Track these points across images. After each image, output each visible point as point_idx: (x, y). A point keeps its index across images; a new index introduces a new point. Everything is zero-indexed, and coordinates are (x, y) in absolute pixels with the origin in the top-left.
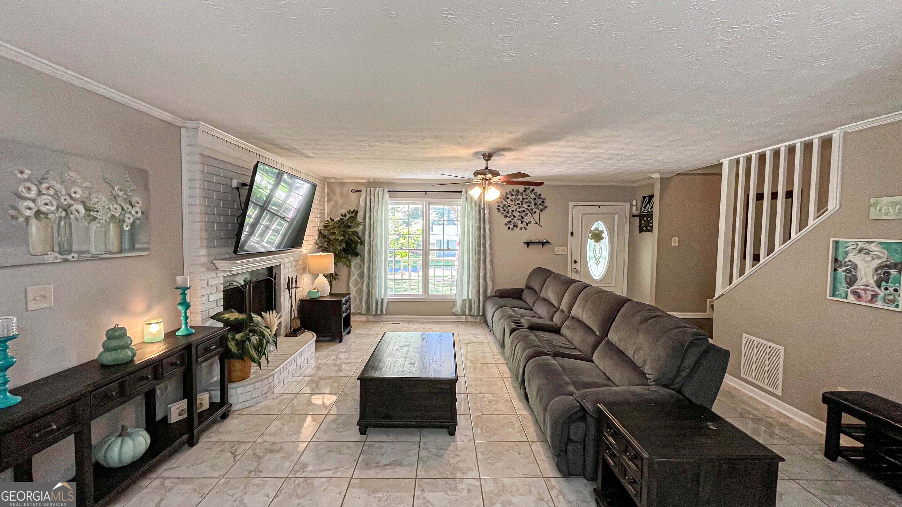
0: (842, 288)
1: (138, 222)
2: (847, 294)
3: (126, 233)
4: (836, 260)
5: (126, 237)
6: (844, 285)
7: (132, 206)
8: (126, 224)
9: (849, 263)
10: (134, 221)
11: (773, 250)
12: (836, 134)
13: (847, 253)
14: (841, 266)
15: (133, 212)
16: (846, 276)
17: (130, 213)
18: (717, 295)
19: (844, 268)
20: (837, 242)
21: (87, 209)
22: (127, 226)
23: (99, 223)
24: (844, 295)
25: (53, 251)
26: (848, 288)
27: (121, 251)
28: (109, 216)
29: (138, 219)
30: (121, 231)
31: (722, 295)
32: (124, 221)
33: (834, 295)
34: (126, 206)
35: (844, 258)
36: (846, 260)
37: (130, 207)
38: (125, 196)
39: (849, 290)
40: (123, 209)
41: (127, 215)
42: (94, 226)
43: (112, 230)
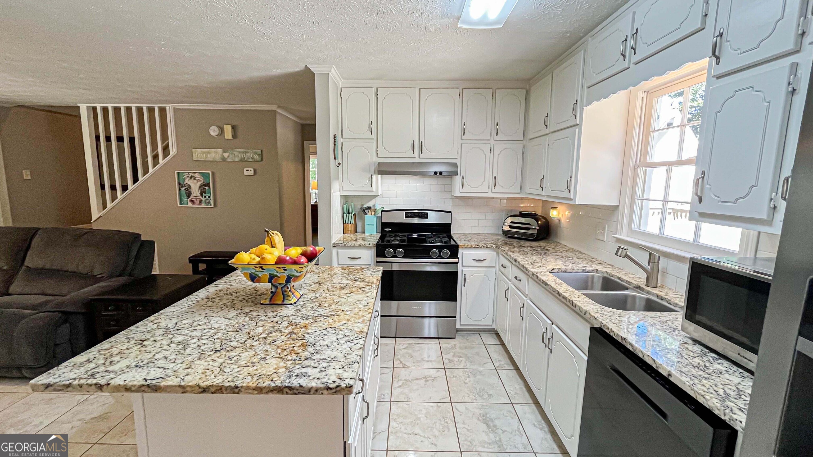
0: (185, 200)
2: (188, 203)
4: (179, 184)
6: (186, 197)
9: (186, 185)
11: (138, 180)
12: (169, 107)
13: (185, 179)
14: (182, 187)
16: (186, 192)
18: (94, 219)
19: (184, 188)
20: (178, 173)
24: (186, 203)
26: (188, 199)
31: (100, 217)
33: (181, 204)
35: (184, 182)
36: (185, 183)
39: (188, 200)
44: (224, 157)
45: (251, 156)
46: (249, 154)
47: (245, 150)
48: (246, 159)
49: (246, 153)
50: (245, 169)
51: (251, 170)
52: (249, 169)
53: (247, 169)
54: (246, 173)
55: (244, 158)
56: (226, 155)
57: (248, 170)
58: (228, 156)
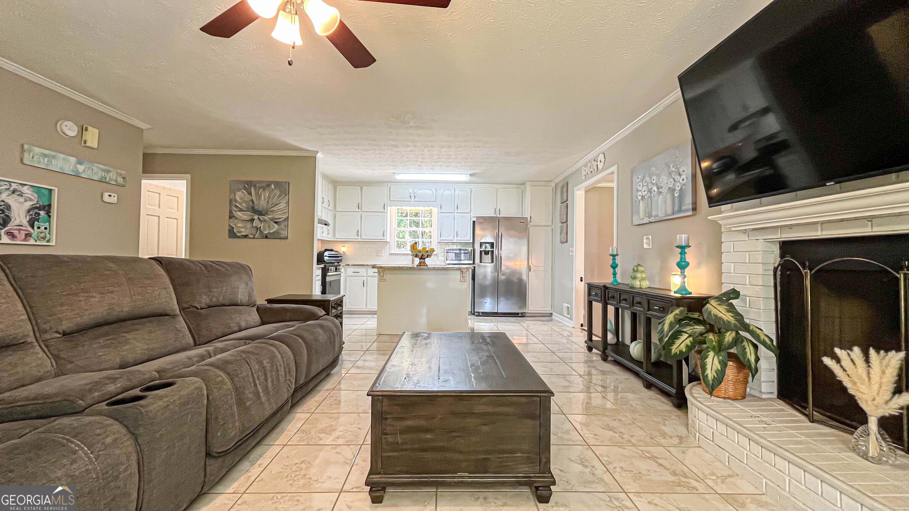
1: (684, 187)
3: (677, 198)
5: (677, 200)
7: (680, 175)
8: (676, 192)
10: (681, 188)
15: (681, 181)
17: (679, 182)
21: (658, 188)
22: (677, 193)
23: (663, 195)
25: (646, 217)
27: (673, 214)
28: (667, 188)
29: (684, 185)
30: (673, 198)
32: (675, 190)
34: (677, 177)
37: (679, 177)
38: (676, 170)
40: (675, 181)
41: (678, 184)
42: (661, 197)
43: (669, 197)
44: (78, 170)
45: (114, 178)
46: (111, 174)
47: (107, 168)
48: (107, 180)
49: (108, 171)
50: (106, 195)
51: (114, 196)
52: (113, 195)
53: (110, 194)
54: (106, 198)
55: (106, 178)
56: (81, 168)
57: (110, 196)
58: (84, 171)
